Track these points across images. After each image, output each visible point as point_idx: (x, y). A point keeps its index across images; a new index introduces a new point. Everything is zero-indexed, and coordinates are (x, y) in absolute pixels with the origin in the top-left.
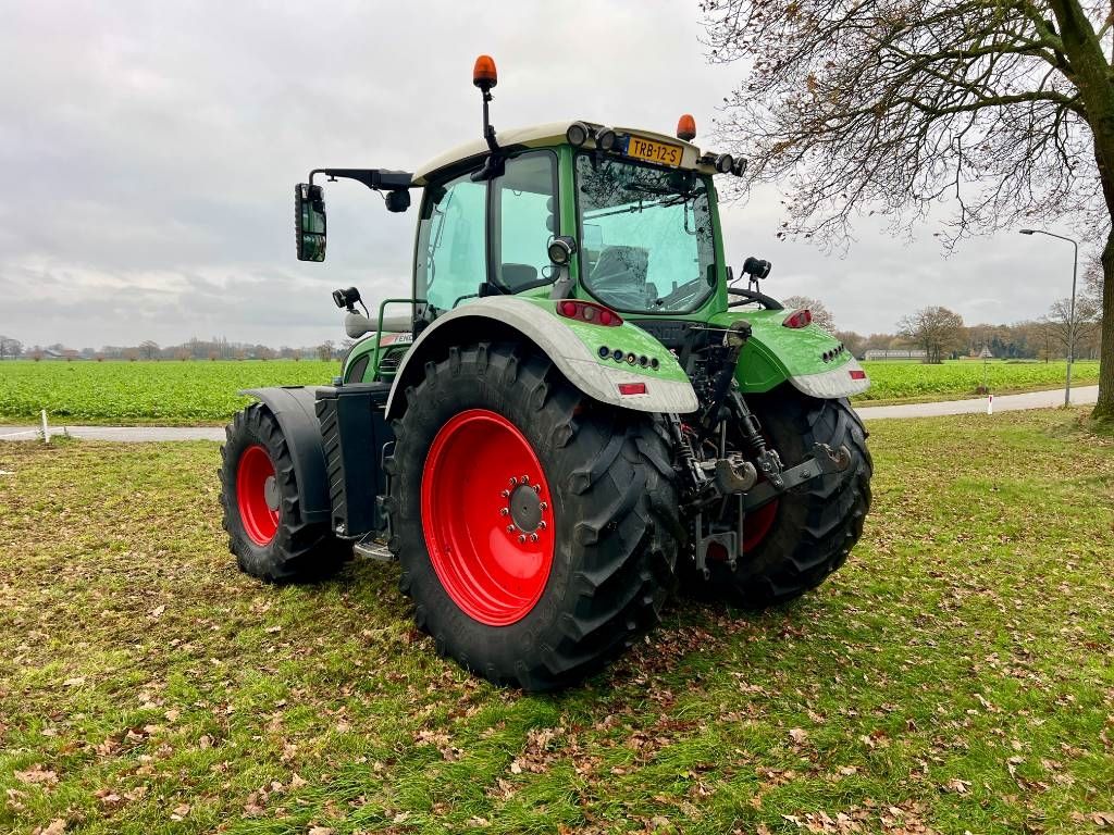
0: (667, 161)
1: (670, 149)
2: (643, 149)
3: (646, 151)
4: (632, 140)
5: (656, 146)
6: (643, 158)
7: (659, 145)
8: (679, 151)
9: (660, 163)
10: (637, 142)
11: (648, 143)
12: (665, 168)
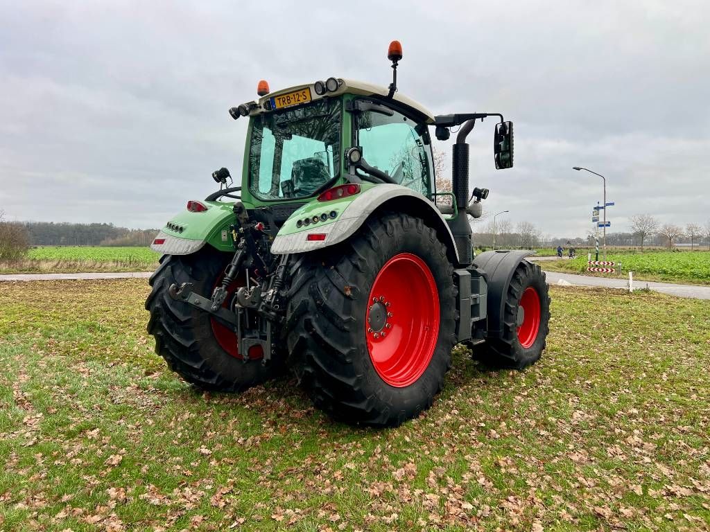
0: (302, 101)
1: (300, 93)
2: (284, 101)
3: (286, 101)
4: (276, 99)
5: (291, 95)
6: (286, 106)
7: (292, 94)
8: (307, 91)
9: (297, 104)
10: (279, 99)
11: (285, 96)
12: (302, 106)
